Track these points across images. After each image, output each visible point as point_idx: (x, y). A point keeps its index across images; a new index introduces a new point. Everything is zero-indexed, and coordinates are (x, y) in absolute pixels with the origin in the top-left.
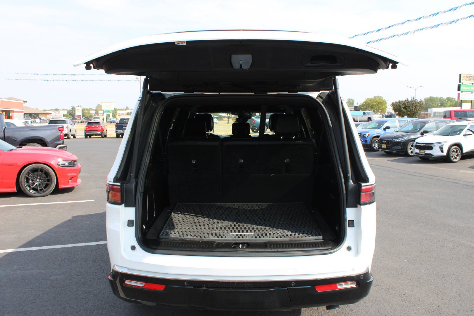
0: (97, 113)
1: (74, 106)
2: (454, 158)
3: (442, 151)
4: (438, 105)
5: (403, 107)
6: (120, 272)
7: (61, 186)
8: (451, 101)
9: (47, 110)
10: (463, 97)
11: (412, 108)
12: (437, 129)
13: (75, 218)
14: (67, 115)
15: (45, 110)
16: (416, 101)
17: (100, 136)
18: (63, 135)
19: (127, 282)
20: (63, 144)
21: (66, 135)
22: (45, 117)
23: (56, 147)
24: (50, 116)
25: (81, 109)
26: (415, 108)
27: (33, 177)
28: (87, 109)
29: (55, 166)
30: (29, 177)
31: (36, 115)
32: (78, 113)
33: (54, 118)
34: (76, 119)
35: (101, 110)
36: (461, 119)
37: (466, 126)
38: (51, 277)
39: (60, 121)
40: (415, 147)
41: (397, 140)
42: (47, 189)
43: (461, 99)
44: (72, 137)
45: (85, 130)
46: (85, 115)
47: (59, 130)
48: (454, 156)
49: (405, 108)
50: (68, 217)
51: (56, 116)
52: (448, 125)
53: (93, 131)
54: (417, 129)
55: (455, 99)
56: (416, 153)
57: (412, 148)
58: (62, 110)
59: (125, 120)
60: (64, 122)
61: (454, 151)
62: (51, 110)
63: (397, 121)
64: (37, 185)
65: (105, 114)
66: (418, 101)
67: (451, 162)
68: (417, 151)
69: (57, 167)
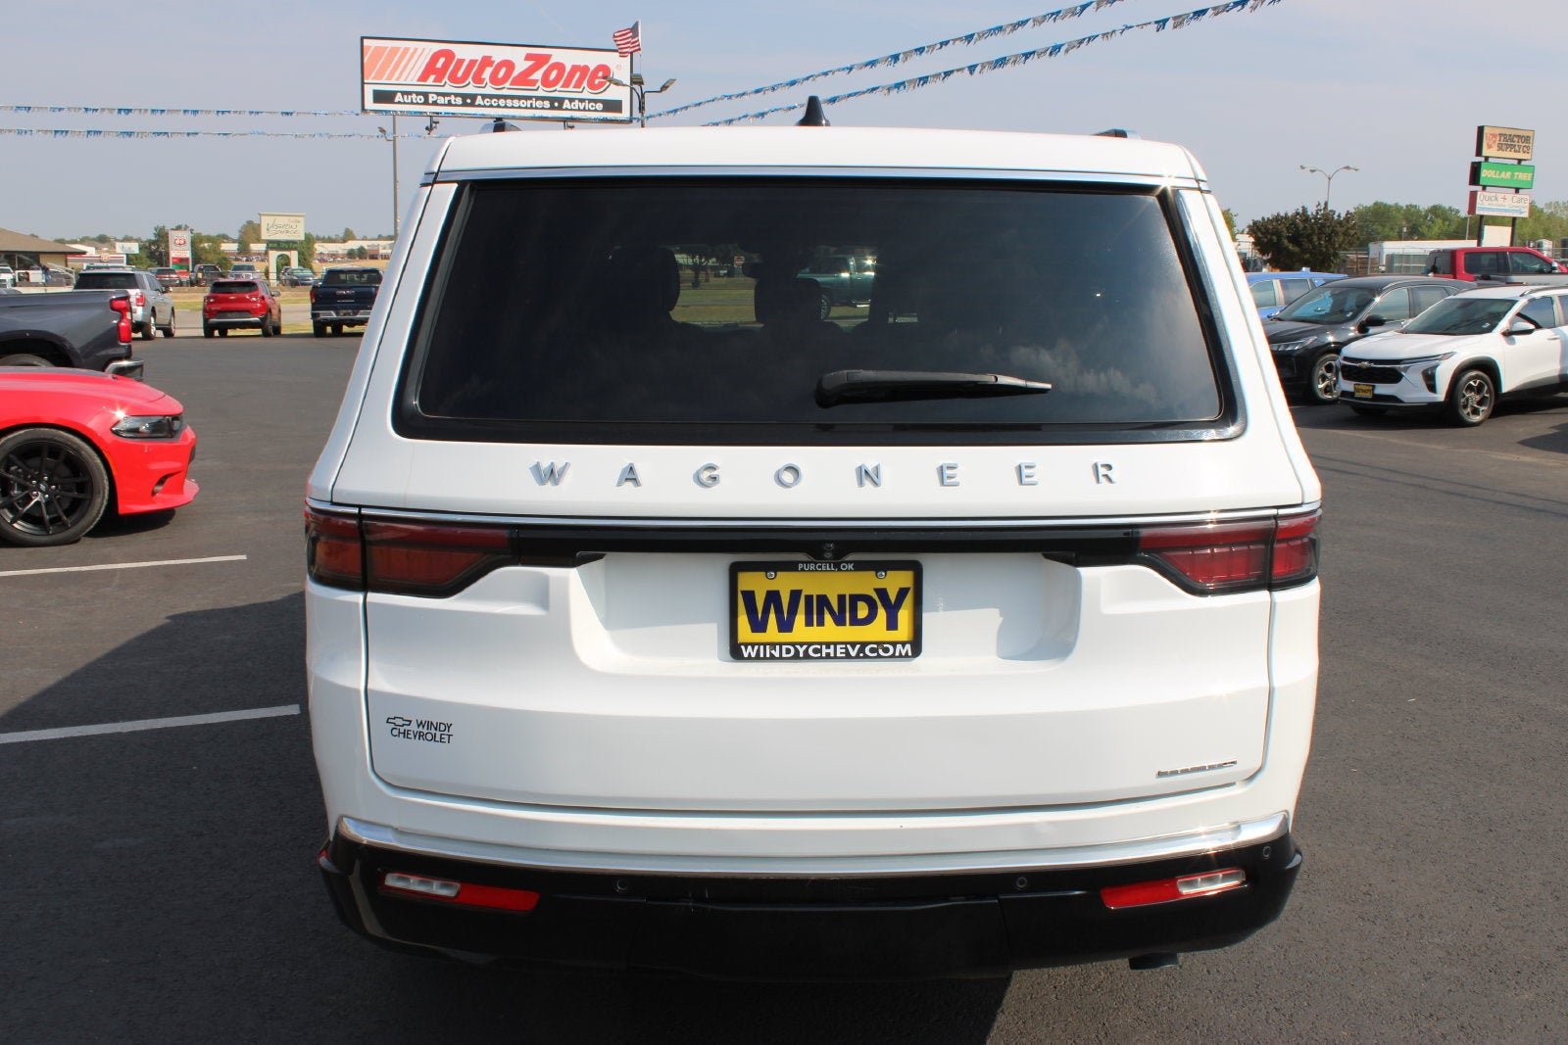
0: (244, 250)
1: (164, 227)
2: (1469, 410)
3: (1432, 388)
4: (1400, 232)
5: (1288, 237)
6: (365, 842)
7: (127, 507)
8: (1444, 220)
9: (67, 239)
10: (1486, 205)
11: (1320, 239)
12: (1412, 312)
13: (181, 624)
14: (141, 258)
15: (61, 241)
16: (1333, 218)
17: (259, 331)
18: (128, 327)
19: (392, 881)
20: (128, 357)
21: (139, 326)
22: (64, 262)
23: (103, 370)
24: (78, 261)
25: (186, 236)
26: (1330, 239)
27: (25, 474)
28: (209, 239)
29: (105, 438)
30: (11, 476)
31: (31, 258)
32: (180, 250)
33: (94, 268)
34: (172, 271)
35: (259, 240)
36: (1488, 278)
37: (1513, 302)
38: (102, 840)
39: (118, 278)
40: (1340, 374)
41: (1279, 346)
42: (74, 518)
43: (1478, 212)
44: (160, 334)
45: (205, 311)
46: (203, 257)
47: (113, 309)
48: (1470, 403)
49: (1294, 240)
50: (153, 616)
51: (101, 262)
52: (1451, 297)
53: (234, 314)
54: (1348, 312)
55: (1458, 211)
56: (1344, 393)
57: (1329, 375)
58: (122, 241)
59: (343, 277)
60: (130, 281)
61: (1470, 388)
62: (83, 241)
63: (1277, 284)
64: (38, 503)
65: (274, 255)
66: (1339, 216)
67: (1463, 424)
68: (1348, 386)
69: (110, 438)
